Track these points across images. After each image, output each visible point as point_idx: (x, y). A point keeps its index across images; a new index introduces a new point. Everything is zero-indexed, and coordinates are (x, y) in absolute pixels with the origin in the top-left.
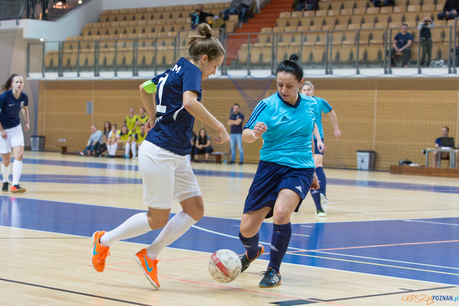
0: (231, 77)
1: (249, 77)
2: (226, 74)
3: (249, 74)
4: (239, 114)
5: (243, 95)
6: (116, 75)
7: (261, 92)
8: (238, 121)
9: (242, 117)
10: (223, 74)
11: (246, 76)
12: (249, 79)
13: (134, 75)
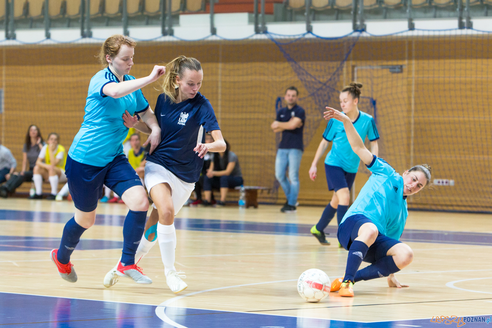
0: (274, 37)
1: (309, 36)
2: (265, 32)
3: (309, 30)
4: (295, 107)
5: (298, 72)
6: (48, 36)
7: (335, 64)
8: (294, 122)
9: (301, 114)
10: (257, 31)
11: (304, 35)
12: (310, 39)
13: (83, 35)
